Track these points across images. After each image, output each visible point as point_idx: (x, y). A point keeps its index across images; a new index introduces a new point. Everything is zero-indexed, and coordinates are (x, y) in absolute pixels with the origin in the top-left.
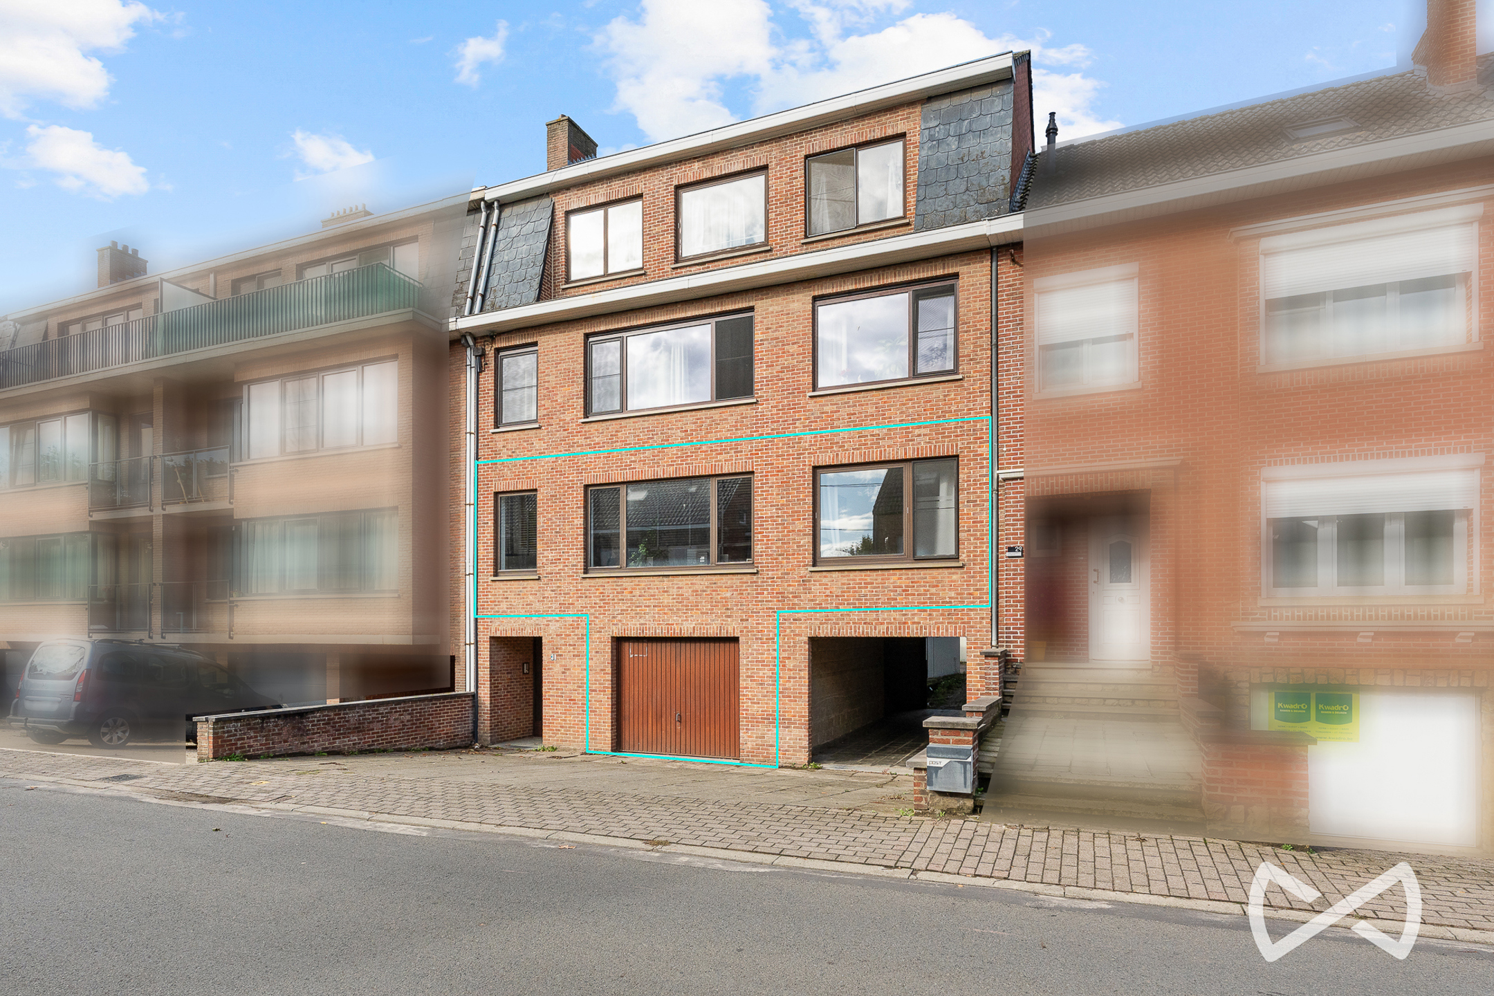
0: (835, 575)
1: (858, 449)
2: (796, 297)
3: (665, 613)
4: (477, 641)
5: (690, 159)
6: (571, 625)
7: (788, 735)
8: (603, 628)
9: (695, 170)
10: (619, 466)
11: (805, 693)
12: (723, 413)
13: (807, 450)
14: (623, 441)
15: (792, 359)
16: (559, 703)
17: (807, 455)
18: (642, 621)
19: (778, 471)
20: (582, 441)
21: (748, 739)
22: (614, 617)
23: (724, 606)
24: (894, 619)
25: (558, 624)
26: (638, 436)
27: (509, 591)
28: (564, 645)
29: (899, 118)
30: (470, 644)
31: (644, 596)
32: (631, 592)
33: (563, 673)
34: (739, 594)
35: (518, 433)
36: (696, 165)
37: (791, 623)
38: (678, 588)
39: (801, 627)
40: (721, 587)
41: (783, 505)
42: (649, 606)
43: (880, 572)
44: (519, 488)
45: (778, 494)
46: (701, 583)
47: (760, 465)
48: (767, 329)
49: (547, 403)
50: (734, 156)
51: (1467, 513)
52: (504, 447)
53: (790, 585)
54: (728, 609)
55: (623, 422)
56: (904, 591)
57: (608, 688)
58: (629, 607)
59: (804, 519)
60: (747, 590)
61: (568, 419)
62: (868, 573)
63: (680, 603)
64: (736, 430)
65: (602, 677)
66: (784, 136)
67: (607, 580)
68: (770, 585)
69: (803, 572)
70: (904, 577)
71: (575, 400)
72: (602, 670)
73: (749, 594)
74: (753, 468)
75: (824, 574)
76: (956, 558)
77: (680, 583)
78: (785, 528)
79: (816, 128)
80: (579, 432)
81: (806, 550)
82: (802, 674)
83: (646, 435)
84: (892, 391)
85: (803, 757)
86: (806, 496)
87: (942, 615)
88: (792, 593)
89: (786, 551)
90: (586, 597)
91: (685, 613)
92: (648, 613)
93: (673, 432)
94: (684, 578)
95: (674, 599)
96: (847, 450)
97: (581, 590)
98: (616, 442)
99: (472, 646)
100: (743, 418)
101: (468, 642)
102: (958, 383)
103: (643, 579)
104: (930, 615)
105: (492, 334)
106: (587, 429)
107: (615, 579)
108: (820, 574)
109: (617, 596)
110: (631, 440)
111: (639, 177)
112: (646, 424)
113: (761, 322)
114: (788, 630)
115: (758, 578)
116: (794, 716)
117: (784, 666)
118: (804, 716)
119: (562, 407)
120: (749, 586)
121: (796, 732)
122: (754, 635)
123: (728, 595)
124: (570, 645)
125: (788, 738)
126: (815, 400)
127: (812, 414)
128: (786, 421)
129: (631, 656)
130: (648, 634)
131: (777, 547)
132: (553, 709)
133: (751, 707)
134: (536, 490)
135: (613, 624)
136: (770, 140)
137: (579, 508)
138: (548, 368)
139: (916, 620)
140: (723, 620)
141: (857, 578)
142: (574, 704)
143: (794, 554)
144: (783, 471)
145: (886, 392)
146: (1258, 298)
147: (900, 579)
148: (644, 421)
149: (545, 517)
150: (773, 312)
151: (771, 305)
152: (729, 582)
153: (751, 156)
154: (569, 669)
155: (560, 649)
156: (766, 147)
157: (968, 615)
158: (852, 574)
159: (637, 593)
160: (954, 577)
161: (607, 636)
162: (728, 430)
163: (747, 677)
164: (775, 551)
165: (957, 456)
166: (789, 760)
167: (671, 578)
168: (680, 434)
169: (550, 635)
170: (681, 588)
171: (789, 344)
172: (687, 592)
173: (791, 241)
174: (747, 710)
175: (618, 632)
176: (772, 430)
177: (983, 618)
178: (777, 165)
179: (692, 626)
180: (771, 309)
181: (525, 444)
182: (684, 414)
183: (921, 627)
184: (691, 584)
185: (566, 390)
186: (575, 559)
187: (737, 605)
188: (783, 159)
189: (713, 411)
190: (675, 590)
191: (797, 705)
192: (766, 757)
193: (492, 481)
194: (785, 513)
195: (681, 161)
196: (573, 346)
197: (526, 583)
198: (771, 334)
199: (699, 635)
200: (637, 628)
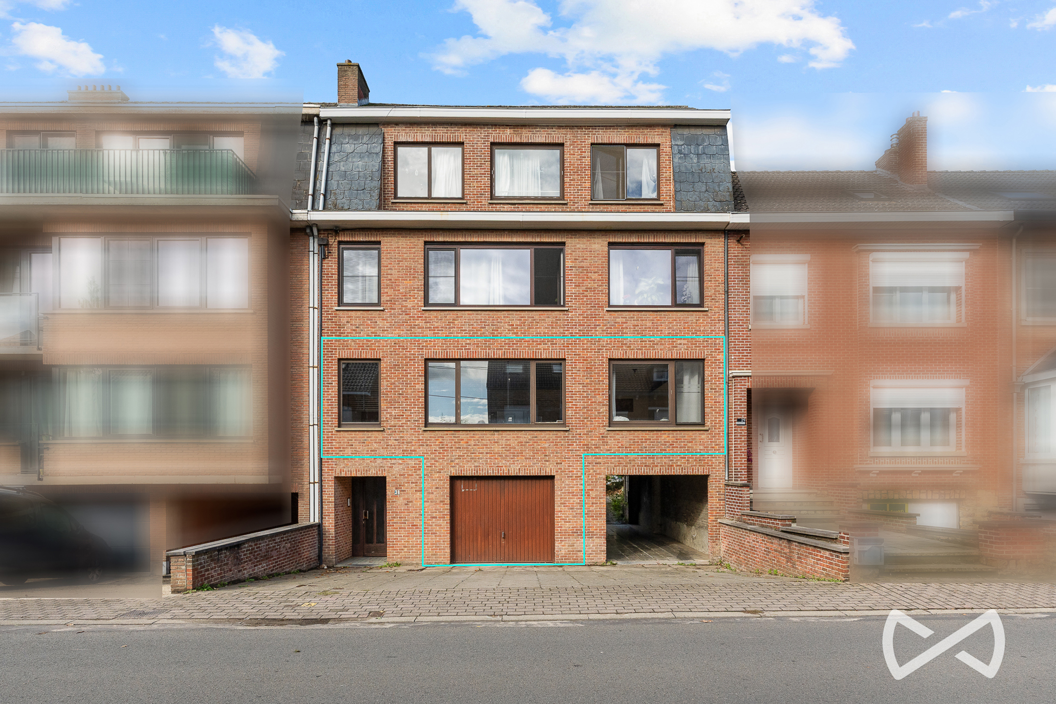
0: (624, 433)
1: (640, 349)
2: (596, 240)
3: (496, 459)
4: (321, 480)
5: (503, 125)
6: (413, 467)
7: (591, 543)
8: (442, 469)
9: (507, 135)
10: (456, 347)
11: (604, 514)
12: (542, 315)
13: (604, 347)
14: (459, 328)
15: (594, 283)
16: (402, 528)
17: (604, 350)
18: (476, 464)
19: (584, 360)
20: (422, 324)
21: (561, 547)
22: (452, 461)
23: (543, 453)
24: (665, 463)
25: (401, 467)
26: (472, 325)
27: (354, 439)
28: (407, 483)
29: (656, 133)
30: (314, 483)
31: (478, 445)
32: (467, 442)
33: (406, 504)
34: (554, 445)
35: (361, 312)
36: (508, 131)
37: (594, 466)
38: (507, 440)
39: (600, 469)
40: (541, 440)
41: (587, 384)
42: (482, 453)
43: (655, 432)
44: (363, 356)
45: (583, 376)
46: (528, 436)
47: (570, 355)
48: (575, 259)
49: (391, 292)
50: (538, 131)
52: (347, 322)
53: (593, 440)
54: (546, 456)
55: (459, 313)
56: (671, 445)
57: (447, 515)
58: (465, 453)
59: (602, 394)
60: (561, 442)
61: (409, 306)
62: (647, 432)
63: (508, 451)
64: (552, 328)
65: (442, 507)
66: (576, 126)
67: (446, 433)
68: (578, 439)
69: (602, 431)
70: (671, 436)
71: (416, 292)
72: (441, 502)
73: (562, 445)
74: (565, 356)
75: (617, 432)
76: (703, 424)
77: (508, 436)
78: (589, 400)
79: (599, 126)
80: (420, 317)
81: (604, 416)
82: (602, 500)
83: (479, 325)
84: (663, 313)
85: (603, 557)
86: (604, 379)
87: (695, 460)
88: (594, 445)
89: (589, 416)
90: (427, 445)
91: (512, 458)
92: (481, 459)
93: (502, 325)
94: (511, 433)
95: (503, 448)
96: (633, 349)
97: (423, 440)
98: (453, 328)
99: (317, 485)
100: (558, 320)
101: (312, 481)
102: (705, 313)
103: (476, 432)
104: (688, 460)
105: (337, 229)
106: (427, 315)
107: (453, 432)
108: (614, 432)
109: (454, 445)
110: (466, 327)
111: (460, 129)
112: (479, 317)
113: (571, 254)
114: (591, 471)
115: (569, 434)
116: (596, 530)
117: (588, 495)
118: (603, 530)
119: (404, 296)
120: (562, 440)
121: (597, 540)
122: (567, 474)
123: (547, 445)
124: (412, 483)
125: (591, 545)
126: (610, 313)
127: (608, 323)
128: (590, 325)
129: (463, 490)
130: (481, 473)
131: (583, 413)
132: (397, 534)
133: (564, 525)
134: (380, 360)
135: (452, 467)
136: (565, 126)
137: (420, 376)
138: (391, 264)
139: (679, 464)
140: (543, 464)
141: (640, 436)
142: (417, 528)
143: (595, 418)
144: (587, 360)
145: (659, 313)
146: (868, 285)
147: (669, 437)
148: (477, 314)
149: (388, 381)
150: (579, 248)
151: (578, 243)
152: (547, 436)
153: (552, 134)
154: (411, 502)
155: (403, 486)
156: (563, 131)
157: (711, 460)
158: (636, 433)
159: (472, 443)
160: (703, 436)
161: (446, 475)
162: (546, 328)
163: (561, 503)
164: (582, 416)
165: (704, 360)
166: (593, 561)
167: (500, 432)
168: (507, 327)
169: (394, 475)
170: (509, 440)
171: (591, 273)
172: (514, 443)
173: (581, 200)
174: (561, 527)
175: (454, 472)
176: (579, 330)
177: (720, 463)
178: (571, 145)
179: (518, 468)
180: (578, 246)
181: (369, 322)
182: (510, 312)
183: (682, 468)
184: (517, 437)
185: (408, 283)
186: (416, 416)
187: (554, 453)
188: (575, 142)
189: (534, 313)
190: (504, 441)
191: (598, 522)
192: (575, 559)
193: (336, 349)
194: (589, 389)
195: (496, 125)
196: (414, 250)
197: (370, 433)
198: (578, 264)
199: (523, 474)
200: (472, 469)
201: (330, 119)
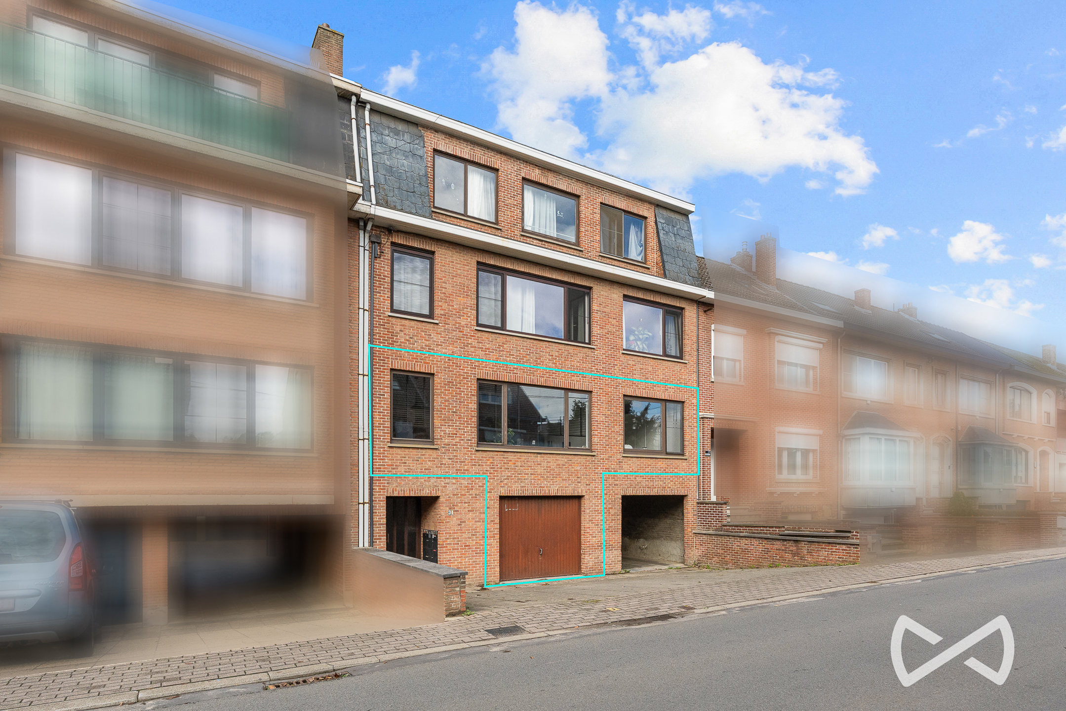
0: (634, 459)
1: (645, 389)
2: (615, 291)
3: (539, 479)
4: (371, 501)
5: (533, 164)
6: (466, 487)
7: (611, 555)
8: (493, 489)
9: (535, 174)
10: (505, 370)
11: (620, 529)
12: (576, 350)
13: (620, 384)
14: (508, 352)
15: (613, 328)
16: (455, 549)
17: (620, 387)
18: (523, 485)
19: (606, 394)
20: (475, 343)
21: (588, 560)
22: (501, 481)
23: (576, 475)
24: (661, 485)
25: (455, 486)
26: (519, 351)
27: (407, 456)
28: (460, 503)
29: (645, 208)
30: (364, 503)
31: (524, 466)
32: (515, 464)
33: (459, 525)
34: (584, 468)
35: (416, 322)
36: (537, 171)
37: (613, 487)
38: (547, 462)
39: (618, 490)
40: (574, 463)
41: (608, 415)
42: (527, 474)
43: (654, 460)
44: (417, 369)
45: (606, 408)
46: (562, 460)
47: (596, 388)
48: (600, 304)
49: (445, 306)
50: (561, 179)
51: (814, 451)
52: (400, 331)
53: (612, 464)
54: (578, 478)
55: (508, 338)
56: (664, 470)
57: (496, 534)
58: (513, 474)
59: (619, 425)
60: (589, 466)
61: (463, 323)
62: (649, 459)
63: (549, 472)
64: (583, 363)
65: (492, 526)
66: (590, 184)
67: (496, 453)
68: (602, 464)
69: (619, 457)
70: (664, 463)
71: (469, 310)
72: (492, 521)
73: (590, 468)
74: (592, 389)
75: (629, 458)
76: (683, 455)
77: (549, 459)
78: (610, 429)
79: (606, 189)
80: (473, 336)
81: (620, 444)
82: (618, 517)
83: (525, 351)
84: (659, 361)
85: (618, 567)
86: (620, 412)
87: (679, 483)
88: (613, 469)
89: (610, 443)
90: (479, 465)
91: (552, 480)
92: (527, 479)
93: (544, 354)
94: (551, 456)
95: (545, 469)
96: (640, 389)
97: (475, 460)
98: (502, 351)
99: (367, 506)
100: (587, 356)
101: (361, 501)
102: (685, 365)
103: (523, 454)
104: (675, 483)
105: (390, 228)
106: (479, 335)
107: (502, 453)
108: (627, 459)
109: (504, 466)
110: (514, 352)
111: (496, 156)
112: (525, 344)
113: (597, 299)
114: (611, 491)
115: (595, 459)
116: (615, 543)
117: (609, 513)
118: (619, 543)
119: (458, 312)
120: (590, 463)
121: (615, 552)
122: (594, 494)
123: (579, 468)
124: (465, 503)
125: (611, 556)
126: (624, 356)
127: (623, 364)
128: (610, 364)
129: (506, 510)
130: (527, 494)
131: (606, 440)
132: (451, 555)
133: (591, 539)
134: (433, 374)
135: (502, 487)
136: (582, 181)
137: (473, 395)
138: (445, 277)
139: (669, 486)
140: (576, 485)
141: (644, 462)
142: (469, 549)
143: (614, 446)
144: (608, 394)
145: (656, 361)
146: (774, 358)
147: (663, 463)
148: (523, 341)
149: (442, 398)
150: (603, 295)
151: (602, 291)
152: (579, 460)
153: (571, 185)
154: (464, 522)
155: (457, 506)
156: (580, 185)
157: (689, 484)
158: (642, 460)
159: (519, 464)
160: (684, 464)
161: (496, 496)
162: (578, 362)
163: (589, 521)
164: (605, 443)
165: (684, 402)
166: (612, 570)
167: (542, 455)
168: (548, 356)
169: (448, 495)
170: (549, 462)
171: (611, 318)
172: (553, 465)
173: (593, 251)
174: (590, 542)
175: (504, 493)
176: (603, 368)
177: (694, 485)
178: (586, 199)
179: (556, 489)
180: (602, 293)
181: (423, 334)
182: (551, 344)
183: (671, 490)
184: (556, 460)
185: (462, 300)
186: (469, 435)
187: (584, 475)
188: (589, 198)
189: (569, 347)
190: (545, 463)
191: (616, 536)
192: (600, 570)
193: (388, 358)
194: (610, 420)
195: (527, 162)
196: (467, 267)
197: (424, 451)
198: (602, 309)
199: (561, 495)
200: (519, 490)
201: (370, 102)
